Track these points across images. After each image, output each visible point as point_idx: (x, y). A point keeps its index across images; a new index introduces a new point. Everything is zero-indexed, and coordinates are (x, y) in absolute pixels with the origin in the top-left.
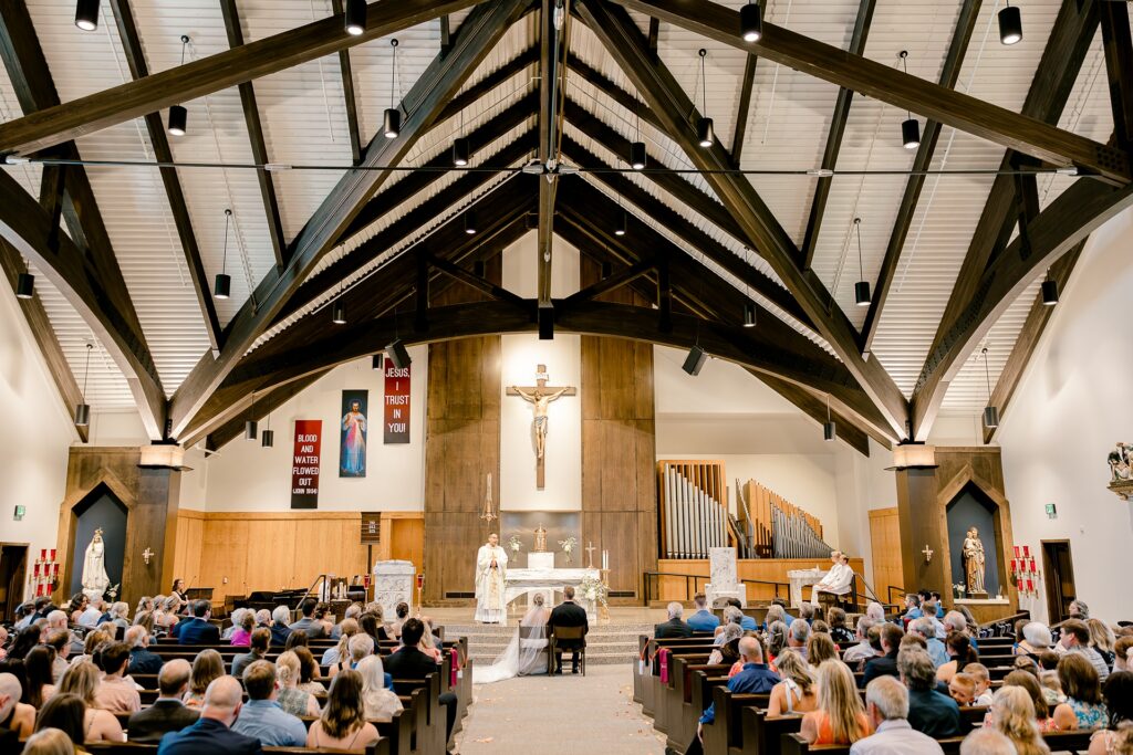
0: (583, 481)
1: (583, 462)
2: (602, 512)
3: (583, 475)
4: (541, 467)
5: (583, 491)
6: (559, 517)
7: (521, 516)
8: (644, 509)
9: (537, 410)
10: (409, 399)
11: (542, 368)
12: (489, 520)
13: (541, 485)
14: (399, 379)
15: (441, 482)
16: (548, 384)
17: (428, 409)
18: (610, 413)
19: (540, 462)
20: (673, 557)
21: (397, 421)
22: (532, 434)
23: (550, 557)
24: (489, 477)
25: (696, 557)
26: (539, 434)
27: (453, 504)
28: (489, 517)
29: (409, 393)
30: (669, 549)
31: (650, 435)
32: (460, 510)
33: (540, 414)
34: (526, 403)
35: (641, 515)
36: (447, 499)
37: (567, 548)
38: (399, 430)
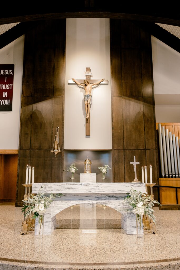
0: (113, 132)
1: (112, 121)
2: (124, 150)
3: (113, 128)
4: (88, 124)
5: (113, 137)
6: (99, 153)
7: (76, 152)
8: (150, 148)
9: (86, 92)
10: (12, 86)
11: (88, 69)
12: (56, 153)
13: (88, 135)
14: (7, 75)
15: (29, 132)
16: (92, 78)
17: (22, 91)
18: (128, 93)
19: (87, 120)
20: (165, 177)
21: (5, 98)
22: (83, 104)
23: (94, 176)
24: (58, 129)
25: (175, 177)
26: (87, 106)
27: (36, 144)
28: (56, 151)
29: (12, 83)
30: (163, 172)
31: (152, 106)
32: (40, 148)
33: (88, 93)
34: (79, 89)
35: (148, 152)
36: (32, 141)
37: (104, 171)
38: (6, 103)
